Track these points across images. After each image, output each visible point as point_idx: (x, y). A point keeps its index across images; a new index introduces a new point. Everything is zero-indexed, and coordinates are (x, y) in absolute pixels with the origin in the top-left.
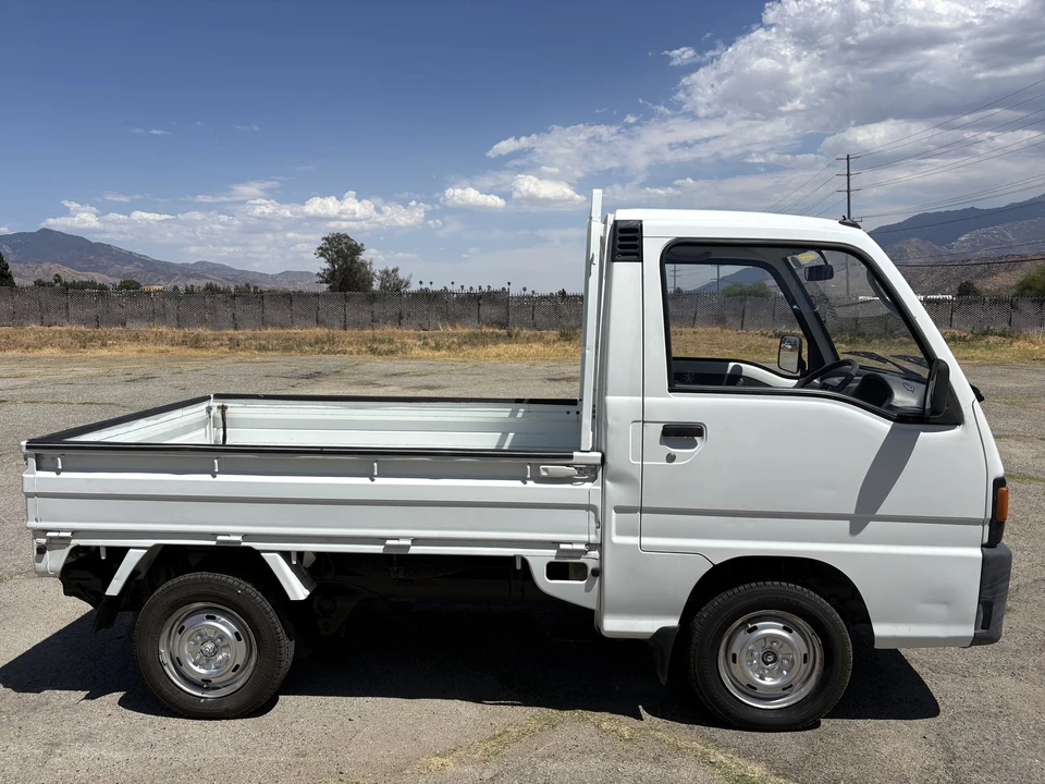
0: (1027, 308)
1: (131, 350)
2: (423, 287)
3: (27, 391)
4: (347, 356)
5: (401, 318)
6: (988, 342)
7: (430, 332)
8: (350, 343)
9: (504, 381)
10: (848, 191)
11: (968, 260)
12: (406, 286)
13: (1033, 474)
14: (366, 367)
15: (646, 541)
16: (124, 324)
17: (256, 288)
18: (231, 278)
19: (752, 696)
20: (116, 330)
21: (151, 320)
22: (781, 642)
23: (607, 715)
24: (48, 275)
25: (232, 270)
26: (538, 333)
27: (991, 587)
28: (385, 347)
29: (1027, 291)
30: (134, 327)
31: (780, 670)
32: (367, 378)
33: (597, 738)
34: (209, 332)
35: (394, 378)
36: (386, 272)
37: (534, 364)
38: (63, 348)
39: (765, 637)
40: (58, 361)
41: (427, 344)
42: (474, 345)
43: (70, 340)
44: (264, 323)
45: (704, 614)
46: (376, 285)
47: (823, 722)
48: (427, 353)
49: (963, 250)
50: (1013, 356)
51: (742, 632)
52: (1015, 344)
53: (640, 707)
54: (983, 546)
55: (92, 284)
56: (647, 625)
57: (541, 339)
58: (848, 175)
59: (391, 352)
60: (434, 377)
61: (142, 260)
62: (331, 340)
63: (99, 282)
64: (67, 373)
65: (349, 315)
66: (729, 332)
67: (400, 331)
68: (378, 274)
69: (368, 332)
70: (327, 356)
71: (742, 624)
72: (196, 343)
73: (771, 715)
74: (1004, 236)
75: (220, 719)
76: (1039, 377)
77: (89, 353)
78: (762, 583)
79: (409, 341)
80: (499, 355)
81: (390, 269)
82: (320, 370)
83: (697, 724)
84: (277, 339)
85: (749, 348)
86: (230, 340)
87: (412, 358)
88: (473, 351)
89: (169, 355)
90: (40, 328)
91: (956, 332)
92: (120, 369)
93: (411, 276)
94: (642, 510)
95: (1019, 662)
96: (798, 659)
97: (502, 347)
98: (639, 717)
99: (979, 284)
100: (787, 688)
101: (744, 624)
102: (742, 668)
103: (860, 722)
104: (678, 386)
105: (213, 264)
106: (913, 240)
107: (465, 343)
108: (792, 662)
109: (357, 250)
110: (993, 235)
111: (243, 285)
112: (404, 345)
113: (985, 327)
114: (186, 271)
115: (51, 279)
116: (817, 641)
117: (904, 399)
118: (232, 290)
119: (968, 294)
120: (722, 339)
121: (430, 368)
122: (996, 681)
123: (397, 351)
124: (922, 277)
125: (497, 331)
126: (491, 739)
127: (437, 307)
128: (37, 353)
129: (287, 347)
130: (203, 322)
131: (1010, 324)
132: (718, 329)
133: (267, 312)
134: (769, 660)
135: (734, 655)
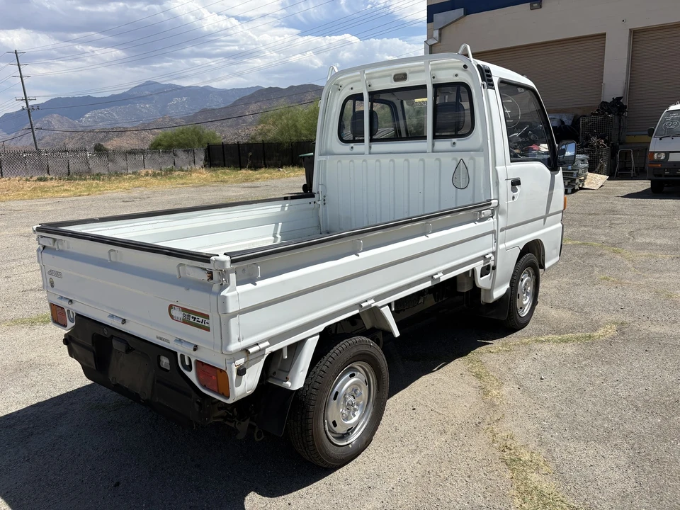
10: (21, 77)
15: (507, 245)
49: (88, 123)
51: (520, 282)
56: (503, 290)
58: (19, 65)
74: (112, 115)
78: (526, 256)
94: (506, 228)
101: (521, 278)
102: (521, 300)
106: (55, 116)
110: (105, 114)
116: (534, 278)
135: (519, 295)
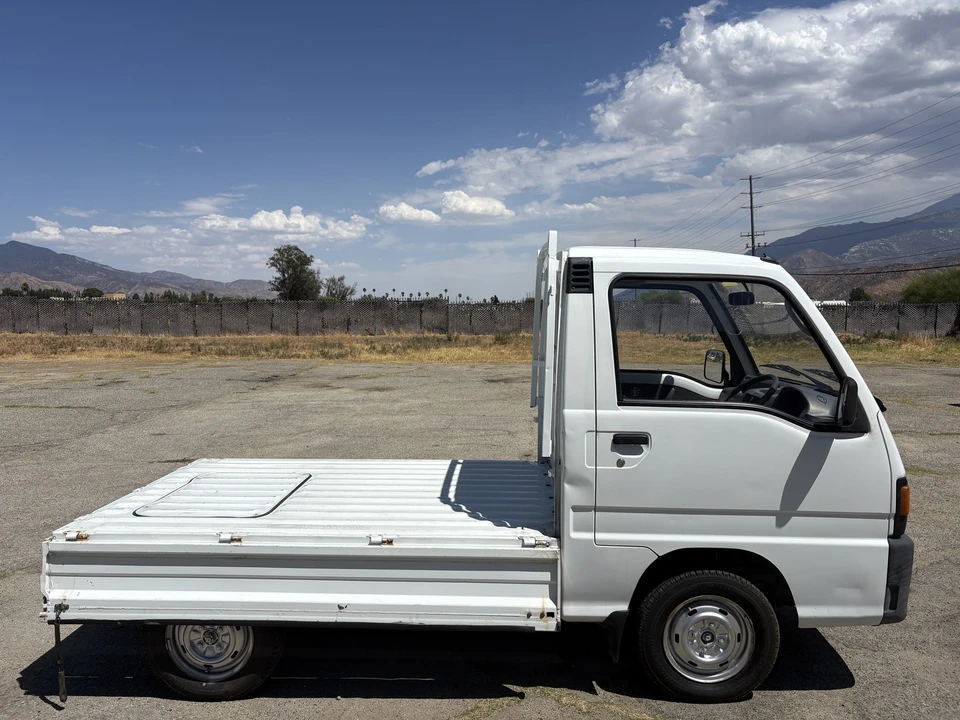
0: (913, 313)
1: (99, 355)
2: (367, 294)
3: (7, 396)
4: (301, 359)
5: (349, 323)
6: (879, 345)
7: (376, 336)
8: (303, 348)
9: (446, 382)
10: (751, 208)
11: (858, 269)
12: (351, 293)
13: (924, 467)
14: (319, 370)
15: (600, 536)
16: (91, 331)
17: (211, 295)
18: (187, 286)
19: (692, 672)
20: (84, 336)
21: (118, 326)
22: (717, 623)
23: (565, 691)
24: (16, 284)
25: (189, 278)
26: (476, 337)
27: (897, 573)
28: (336, 351)
29: (912, 298)
30: (101, 333)
31: (717, 648)
32: (321, 380)
33: (558, 712)
34: (172, 338)
35: (346, 381)
36: (333, 280)
37: (473, 367)
38: (35, 354)
39: (704, 619)
40: (31, 366)
41: (374, 348)
42: (418, 349)
43: (41, 346)
44: (223, 329)
45: (651, 598)
46: (323, 292)
47: (755, 693)
48: (375, 356)
49: (854, 261)
50: (902, 357)
51: (684, 615)
52: (903, 346)
53: (594, 682)
54: (889, 537)
55: (57, 293)
56: (601, 610)
57: (478, 342)
58: (751, 194)
59: (341, 356)
60: (382, 379)
61: (103, 269)
62: (285, 345)
63: (64, 290)
64: (42, 377)
65: (301, 320)
66: (648, 335)
67: (348, 336)
68: (325, 282)
69: (319, 337)
70: (283, 360)
71: (684, 607)
72: (160, 348)
73: (710, 689)
74: (891, 247)
75: (220, 700)
76: (926, 376)
77: (60, 359)
78: (700, 572)
79: (358, 345)
80: (440, 358)
81: (337, 277)
82: (276, 374)
83: (645, 698)
84: (235, 344)
85: (667, 350)
86: (192, 345)
87: (361, 362)
88: (417, 354)
89: (135, 359)
90: (14, 335)
91: (851, 335)
92: (91, 373)
93: (356, 284)
94: (596, 509)
95: (920, 637)
96: (733, 639)
97: (443, 351)
98: (593, 692)
99: (868, 290)
100: (723, 665)
101: (685, 608)
102: (684, 647)
103: (787, 693)
104: (626, 400)
105: (171, 273)
106: (810, 251)
107: (409, 347)
108: (728, 641)
109: (306, 260)
110: (880, 246)
111: (199, 292)
112: (353, 349)
113: (876, 331)
114: (146, 280)
115: (18, 288)
116: (749, 623)
117: (819, 409)
118: (189, 297)
119: (859, 299)
120: (641, 343)
121: (378, 370)
122: (902, 654)
123: (347, 354)
124: (819, 284)
125: (438, 335)
126: (464, 714)
127: (381, 313)
128: (11, 359)
129: (245, 351)
130: (166, 328)
131: (898, 328)
132: (638, 333)
133: (226, 319)
134: (709, 638)
135: (677, 636)
